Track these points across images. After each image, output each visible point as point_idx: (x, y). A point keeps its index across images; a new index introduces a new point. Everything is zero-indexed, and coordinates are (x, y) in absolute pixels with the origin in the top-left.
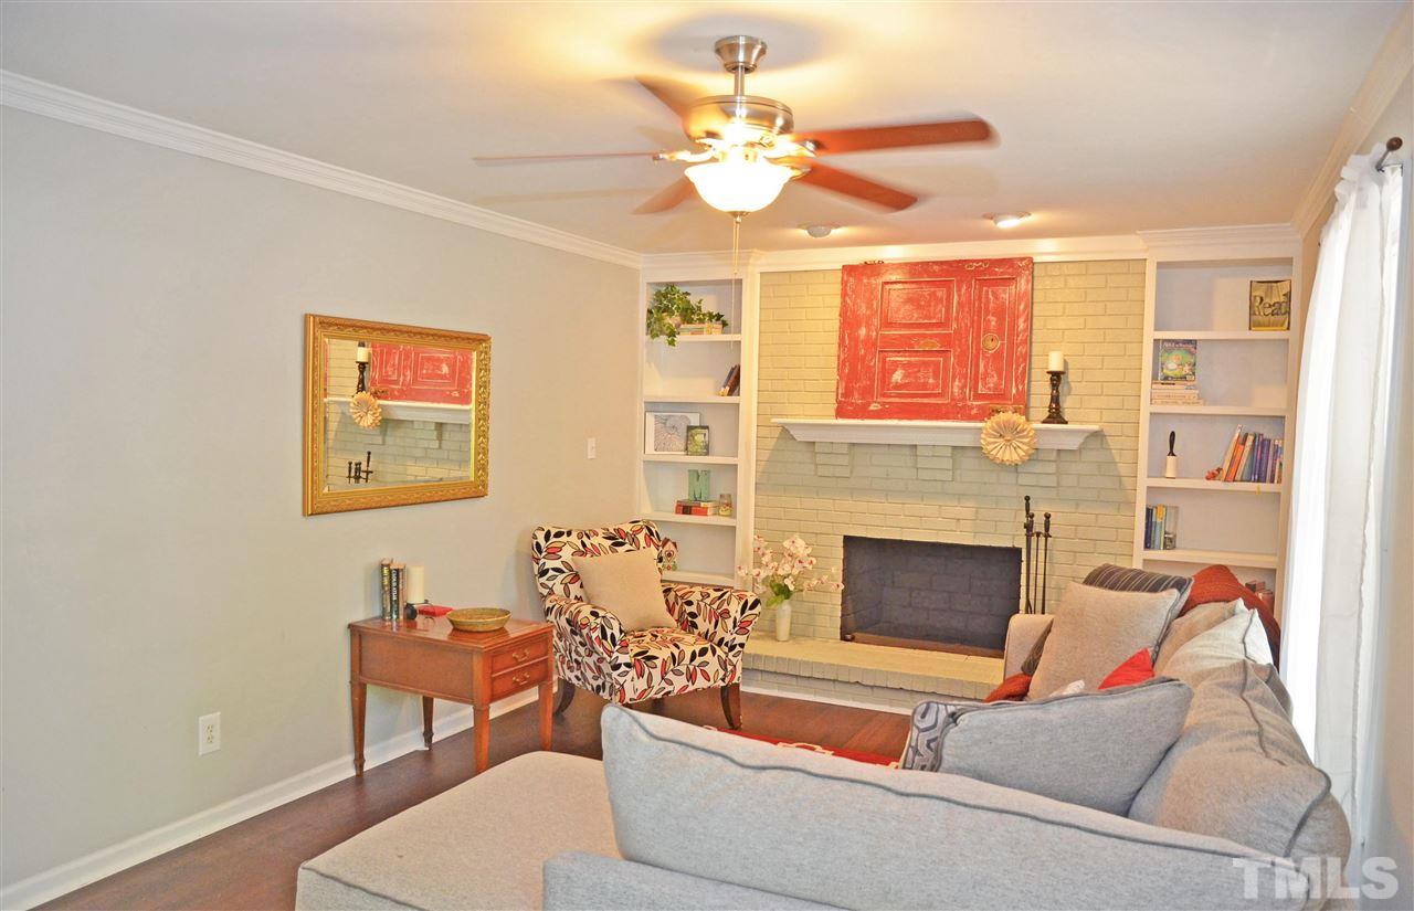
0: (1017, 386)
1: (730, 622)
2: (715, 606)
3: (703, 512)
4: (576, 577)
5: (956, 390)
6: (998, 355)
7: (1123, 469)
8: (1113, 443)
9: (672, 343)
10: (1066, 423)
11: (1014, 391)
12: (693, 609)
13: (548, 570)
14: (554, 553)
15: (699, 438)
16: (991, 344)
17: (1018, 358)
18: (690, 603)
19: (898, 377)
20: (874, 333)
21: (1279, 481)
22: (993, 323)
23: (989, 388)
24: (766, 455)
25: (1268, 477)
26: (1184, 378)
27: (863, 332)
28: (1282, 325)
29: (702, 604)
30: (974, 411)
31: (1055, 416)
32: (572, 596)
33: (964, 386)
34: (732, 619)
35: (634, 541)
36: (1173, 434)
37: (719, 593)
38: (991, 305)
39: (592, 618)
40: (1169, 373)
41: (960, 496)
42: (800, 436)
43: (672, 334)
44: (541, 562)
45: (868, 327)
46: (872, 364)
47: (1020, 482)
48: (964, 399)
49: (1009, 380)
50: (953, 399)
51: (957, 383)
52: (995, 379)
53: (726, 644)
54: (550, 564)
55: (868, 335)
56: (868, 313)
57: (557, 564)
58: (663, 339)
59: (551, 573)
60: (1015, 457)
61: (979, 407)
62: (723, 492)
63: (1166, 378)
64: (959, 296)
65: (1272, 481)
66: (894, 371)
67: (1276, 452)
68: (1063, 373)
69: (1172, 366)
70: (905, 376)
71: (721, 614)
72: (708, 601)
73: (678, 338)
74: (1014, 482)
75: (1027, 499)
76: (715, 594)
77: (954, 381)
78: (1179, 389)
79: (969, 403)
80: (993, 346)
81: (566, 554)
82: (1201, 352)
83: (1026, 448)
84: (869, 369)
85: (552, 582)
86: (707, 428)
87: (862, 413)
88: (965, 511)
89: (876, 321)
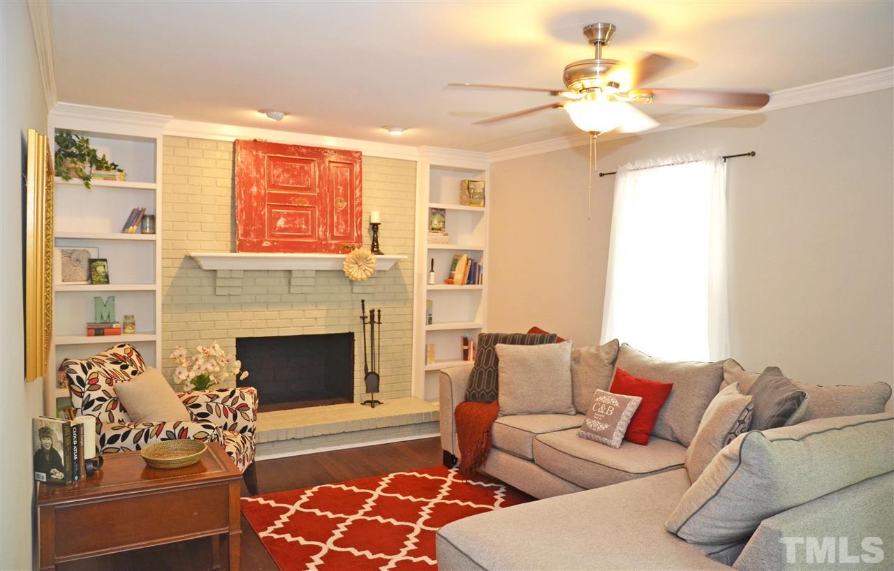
0: (357, 232)
1: (250, 413)
2: (229, 403)
4: (118, 403)
5: (321, 233)
6: (345, 211)
7: (407, 280)
8: (401, 266)
9: (87, 185)
10: (383, 254)
11: (356, 234)
12: (203, 409)
13: (93, 401)
14: (94, 384)
15: (100, 269)
16: (340, 204)
17: (356, 215)
18: (198, 406)
19: (281, 223)
20: (263, 192)
21: (481, 283)
22: (341, 191)
23: (340, 233)
24: (169, 281)
25: (477, 281)
26: (440, 229)
27: (254, 189)
28: (480, 203)
29: (213, 405)
30: (333, 247)
31: (375, 248)
32: (116, 420)
33: (326, 231)
34: (251, 410)
35: (132, 363)
36: (433, 260)
37: (228, 393)
38: (339, 179)
40: (435, 227)
41: (316, 303)
42: (206, 265)
43: (86, 179)
44: (86, 395)
45: (258, 187)
46: (263, 213)
47: (354, 291)
48: (326, 239)
49: (352, 227)
50: (319, 239)
51: (321, 229)
52: (344, 226)
53: (250, 431)
54: (95, 395)
55: (259, 193)
56: (258, 176)
57: (99, 394)
58: (76, 181)
59: (97, 403)
60: (364, 276)
61: (336, 244)
62: (126, 314)
63: (433, 229)
64: (320, 171)
65: (478, 283)
66: (278, 219)
67: (479, 269)
68: (379, 224)
69: (436, 224)
70: (286, 223)
71: (238, 408)
72: (219, 400)
73: (92, 182)
74: (349, 291)
75: (363, 301)
76: (223, 395)
77: (319, 227)
78: (439, 235)
79: (329, 242)
80: (342, 205)
81: (102, 381)
82: (448, 216)
83: (371, 270)
84: (261, 217)
85: (98, 412)
86: (105, 260)
87: (257, 248)
88: (320, 312)
89: (264, 183)
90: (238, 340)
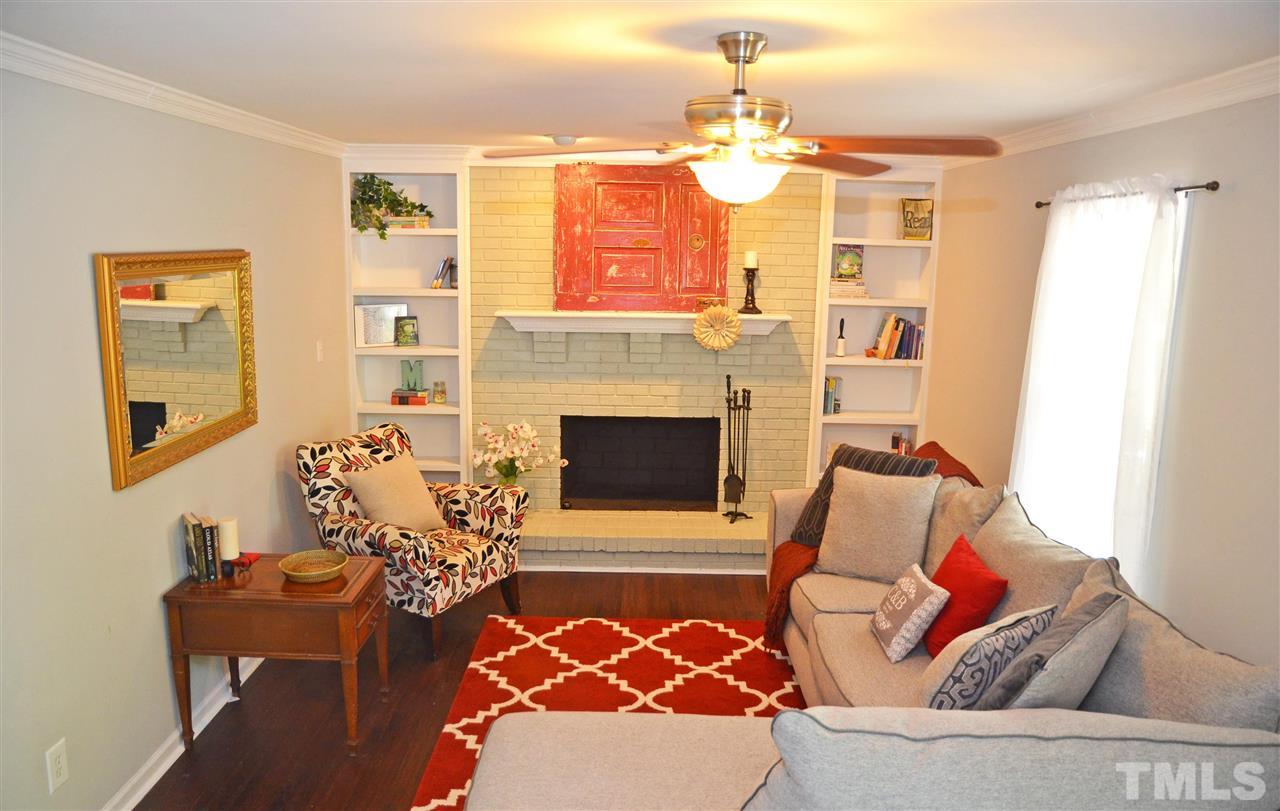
0: (720, 281)
1: (507, 519)
2: (488, 503)
3: (421, 402)
4: (348, 492)
5: (667, 284)
6: (702, 255)
7: (802, 349)
8: (794, 328)
9: (382, 236)
10: (760, 312)
11: (718, 285)
12: (461, 507)
13: (319, 490)
14: (322, 471)
15: (409, 329)
16: (697, 244)
17: (720, 257)
18: (457, 502)
19: (613, 271)
20: (590, 231)
21: (921, 358)
22: (698, 225)
23: (696, 283)
24: (481, 344)
25: (913, 354)
26: (853, 276)
27: (578, 229)
28: (924, 235)
29: (472, 503)
30: (684, 303)
31: (750, 307)
32: (346, 513)
33: (674, 280)
34: (509, 515)
35: (389, 446)
36: (842, 320)
37: (489, 491)
38: (696, 209)
39: (405, 541)
40: (843, 272)
41: (666, 376)
42: (519, 327)
43: (382, 227)
44: (311, 483)
45: (583, 224)
46: (588, 259)
47: (720, 363)
48: (675, 292)
49: (713, 272)
50: (665, 292)
51: (667, 278)
52: (701, 275)
53: (506, 539)
54: (321, 483)
55: (584, 233)
56: (583, 211)
57: (328, 482)
58: (373, 231)
59: (323, 492)
60: (724, 344)
61: (687, 299)
62: (436, 380)
63: (840, 276)
64: (668, 198)
65: (916, 358)
66: (610, 266)
67: (919, 335)
68: (757, 269)
69: (845, 267)
70: (619, 271)
71: (496, 511)
72: (478, 499)
73: (389, 231)
74: (714, 362)
75: (728, 377)
76: (484, 493)
77: (665, 277)
78: (850, 285)
79: (679, 296)
80: (700, 245)
81: (334, 469)
82: (866, 252)
83: (733, 336)
84: (586, 264)
85: (325, 502)
86: (415, 318)
87: (580, 304)
88: (671, 389)
89: (591, 220)
90: (562, 417)
